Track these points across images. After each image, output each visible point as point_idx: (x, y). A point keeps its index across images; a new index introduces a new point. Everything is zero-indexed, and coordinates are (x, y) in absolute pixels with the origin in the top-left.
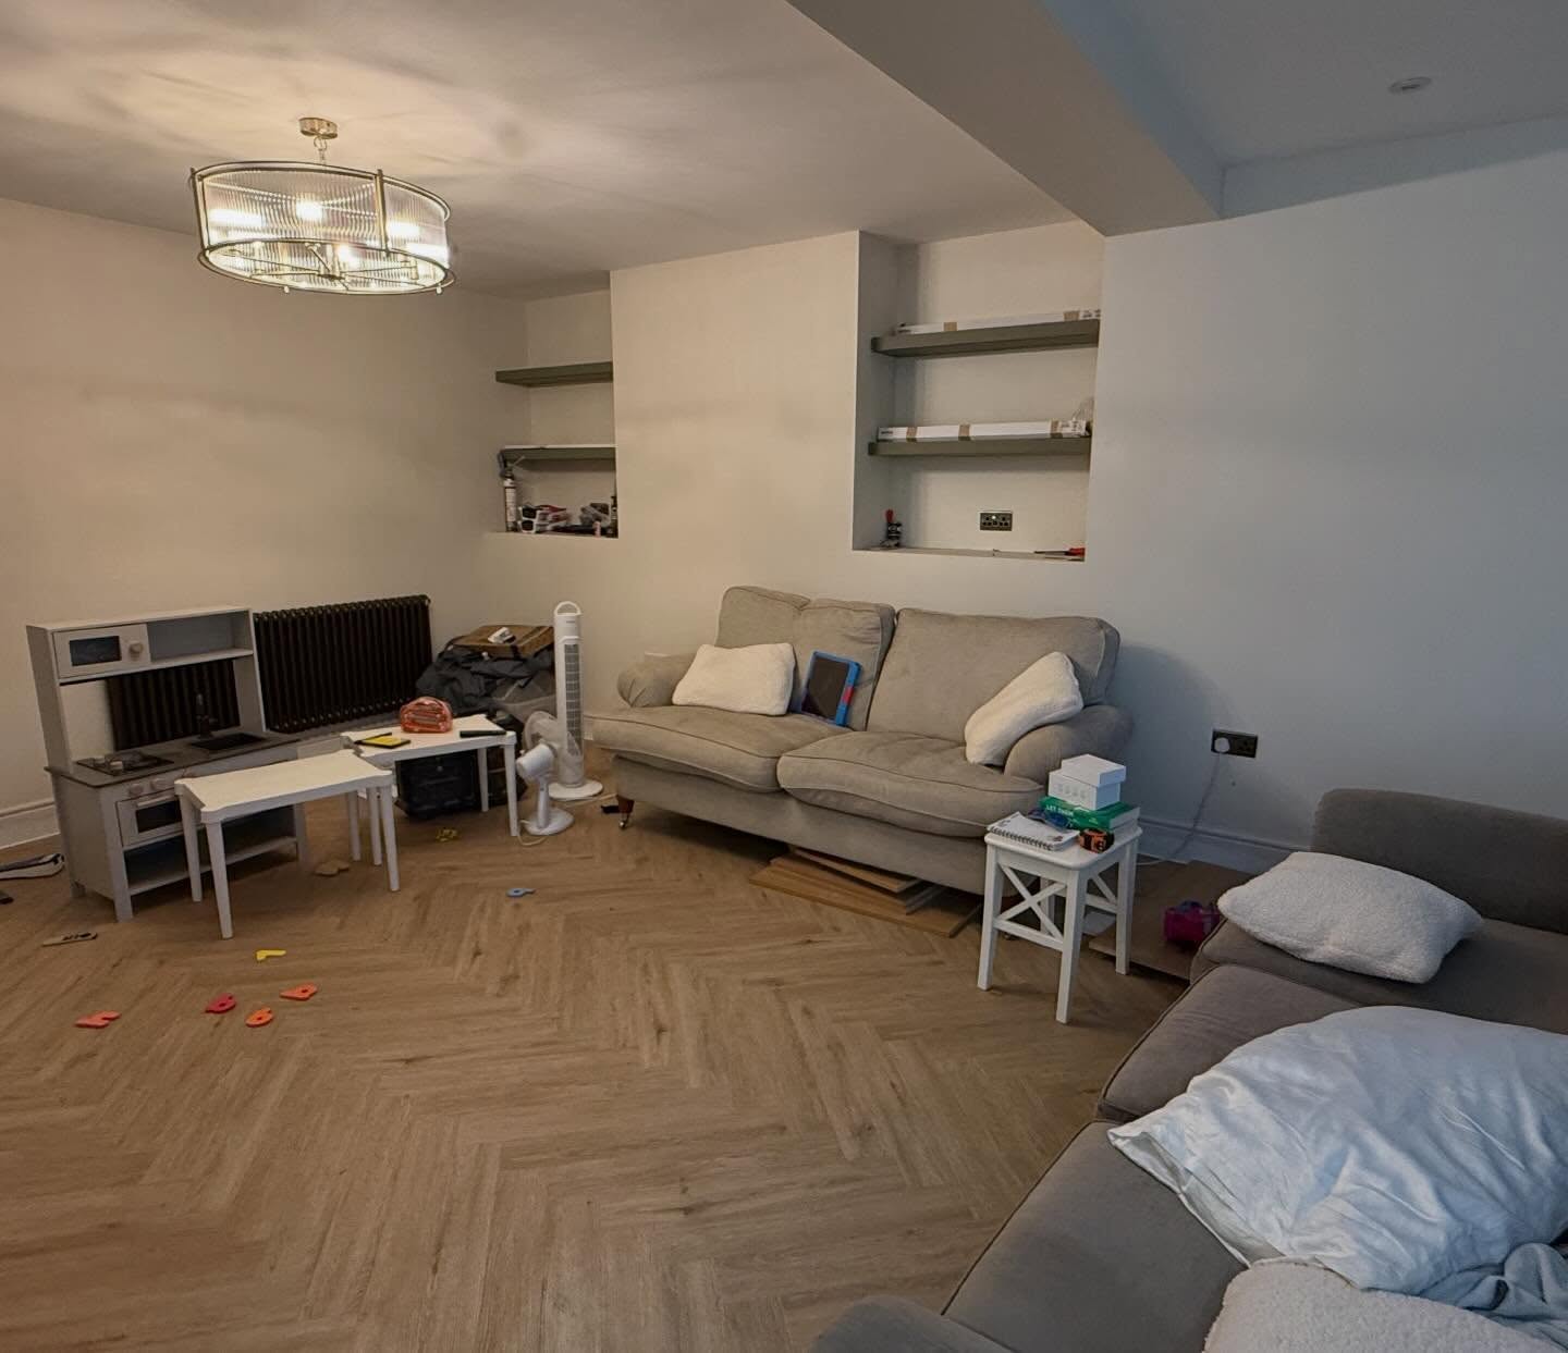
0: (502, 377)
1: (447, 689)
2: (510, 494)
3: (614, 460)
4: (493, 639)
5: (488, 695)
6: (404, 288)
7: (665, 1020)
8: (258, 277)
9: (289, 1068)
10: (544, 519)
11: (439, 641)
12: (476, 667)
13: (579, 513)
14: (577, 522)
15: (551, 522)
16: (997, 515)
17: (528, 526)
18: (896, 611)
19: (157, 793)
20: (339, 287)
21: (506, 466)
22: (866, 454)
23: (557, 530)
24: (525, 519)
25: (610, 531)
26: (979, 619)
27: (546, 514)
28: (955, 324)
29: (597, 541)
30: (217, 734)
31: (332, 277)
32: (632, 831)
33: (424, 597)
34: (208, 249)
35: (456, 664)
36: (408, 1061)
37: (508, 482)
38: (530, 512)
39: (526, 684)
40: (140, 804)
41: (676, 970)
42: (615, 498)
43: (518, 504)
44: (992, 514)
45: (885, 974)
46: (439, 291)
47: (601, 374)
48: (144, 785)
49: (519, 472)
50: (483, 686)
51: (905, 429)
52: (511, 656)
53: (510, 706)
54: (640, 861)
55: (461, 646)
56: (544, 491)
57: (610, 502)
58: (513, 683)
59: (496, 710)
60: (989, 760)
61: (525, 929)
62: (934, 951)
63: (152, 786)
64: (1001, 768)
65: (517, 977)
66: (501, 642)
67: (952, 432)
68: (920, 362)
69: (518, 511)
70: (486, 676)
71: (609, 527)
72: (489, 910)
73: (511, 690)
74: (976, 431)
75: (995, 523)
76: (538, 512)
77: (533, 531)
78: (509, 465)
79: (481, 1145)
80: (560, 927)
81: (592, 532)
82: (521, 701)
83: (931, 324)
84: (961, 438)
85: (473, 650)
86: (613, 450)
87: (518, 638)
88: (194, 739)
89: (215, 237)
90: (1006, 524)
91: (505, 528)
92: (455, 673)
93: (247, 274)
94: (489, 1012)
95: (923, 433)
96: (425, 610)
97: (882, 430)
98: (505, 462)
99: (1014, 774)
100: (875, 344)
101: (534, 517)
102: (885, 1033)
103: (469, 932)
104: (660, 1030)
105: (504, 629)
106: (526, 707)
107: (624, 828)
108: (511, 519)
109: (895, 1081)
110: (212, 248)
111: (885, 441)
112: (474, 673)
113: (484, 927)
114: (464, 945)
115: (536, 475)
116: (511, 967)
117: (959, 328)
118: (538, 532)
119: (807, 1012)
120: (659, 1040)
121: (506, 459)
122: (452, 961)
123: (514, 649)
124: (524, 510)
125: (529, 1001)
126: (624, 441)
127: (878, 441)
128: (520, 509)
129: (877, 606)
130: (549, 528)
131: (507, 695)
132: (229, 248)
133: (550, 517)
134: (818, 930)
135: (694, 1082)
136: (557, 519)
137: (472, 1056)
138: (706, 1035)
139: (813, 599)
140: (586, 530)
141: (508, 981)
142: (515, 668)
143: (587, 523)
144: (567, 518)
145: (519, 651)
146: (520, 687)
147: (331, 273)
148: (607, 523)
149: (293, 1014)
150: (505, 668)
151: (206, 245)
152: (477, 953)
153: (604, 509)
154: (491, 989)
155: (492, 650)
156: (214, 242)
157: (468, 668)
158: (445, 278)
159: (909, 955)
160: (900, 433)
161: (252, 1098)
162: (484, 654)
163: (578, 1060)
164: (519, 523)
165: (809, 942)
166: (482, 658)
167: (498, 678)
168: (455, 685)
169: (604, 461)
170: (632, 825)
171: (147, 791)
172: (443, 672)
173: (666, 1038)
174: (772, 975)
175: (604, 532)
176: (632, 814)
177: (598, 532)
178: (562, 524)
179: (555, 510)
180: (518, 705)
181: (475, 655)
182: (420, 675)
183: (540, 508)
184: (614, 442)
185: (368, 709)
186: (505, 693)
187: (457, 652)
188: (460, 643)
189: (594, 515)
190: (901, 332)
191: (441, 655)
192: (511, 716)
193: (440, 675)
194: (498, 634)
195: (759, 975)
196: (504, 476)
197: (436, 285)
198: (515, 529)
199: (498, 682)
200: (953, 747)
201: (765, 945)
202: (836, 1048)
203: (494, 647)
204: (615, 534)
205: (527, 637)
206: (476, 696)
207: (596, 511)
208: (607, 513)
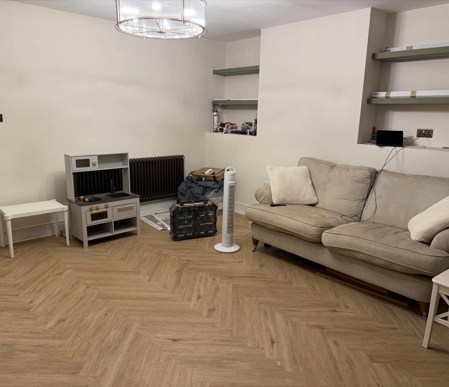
0: (216, 72)
1: (189, 190)
2: (216, 118)
3: (257, 105)
4: (207, 173)
5: (203, 194)
6: (187, 36)
7: (274, 337)
8: (135, 34)
9: (131, 336)
10: (228, 128)
11: (187, 173)
12: (200, 183)
13: (241, 126)
14: (240, 129)
15: (230, 129)
16: (426, 131)
17: (221, 130)
18: (377, 170)
19: (97, 209)
20: (163, 37)
21: (215, 107)
22: (367, 104)
23: (232, 132)
24: (221, 128)
25: (253, 133)
26: (417, 177)
27: (228, 126)
28: (412, 47)
29: (248, 137)
30: (116, 192)
31: (162, 32)
32: (257, 252)
33: (183, 156)
34: (120, 23)
35: (193, 182)
36: (174, 340)
37: (215, 114)
38: (223, 125)
39: (217, 191)
40: (92, 212)
41: (278, 316)
42: (256, 120)
43: (218, 122)
44: (423, 130)
45: (371, 330)
46: (200, 37)
47: (255, 70)
48: (94, 206)
49: (219, 109)
50: (202, 190)
51: (385, 93)
52: (213, 180)
53: (211, 199)
54: (261, 266)
55: (195, 175)
56: (229, 117)
57: (253, 122)
58: (213, 190)
59: (208, 201)
60: (422, 240)
61: (217, 289)
62: (393, 323)
63: (96, 207)
64: (429, 244)
65: (215, 310)
66: (209, 174)
67: (408, 94)
68: (393, 64)
69: (218, 124)
70: (203, 187)
71: (253, 132)
72: (203, 280)
73: (212, 193)
74: (419, 94)
75: (424, 134)
76: (226, 125)
77: (224, 132)
78: (216, 107)
79: (202, 382)
80: (230, 290)
81: (246, 134)
82: (215, 197)
83: (400, 47)
84: (412, 97)
85: (199, 177)
86: (257, 101)
87: (216, 173)
88: (109, 193)
89: (122, 19)
90: (430, 135)
91: (213, 131)
92: (192, 185)
93: (132, 33)
94: (204, 324)
95: (393, 94)
96: (183, 160)
97: (375, 93)
98: (214, 105)
99: (436, 248)
100: (374, 56)
101: (224, 127)
102: (372, 358)
103: (196, 288)
104: (273, 342)
105: (211, 169)
106: (217, 200)
107: (254, 251)
108: (215, 127)
109: (379, 383)
110: (121, 22)
111: (375, 97)
112: (199, 185)
113: (202, 286)
114: (195, 293)
115: (225, 111)
116: (212, 305)
117: (414, 49)
118: (225, 133)
119: (336, 343)
120: (272, 346)
121: (215, 104)
122: (189, 300)
123: (214, 177)
124: (220, 124)
125: (219, 321)
126: (262, 98)
127: (372, 98)
128: (219, 124)
129: (369, 168)
130: (229, 131)
131: (210, 195)
132: (126, 22)
133: (230, 127)
134: (339, 306)
135: (288, 368)
136: (233, 128)
137: (198, 342)
138: (292, 347)
139: (338, 164)
140: (243, 132)
141: (211, 311)
142: (214, 185)
143: (244, 130)
144: (236, 128)
145: (216, 178)
146: (216, 192)
147: (161, 31)
148: (252, 129)
149: (132, 314)
150: (210, 184)
151: (119, 21)
152: (199, 298)
153: (251, 124)
154: (205, 313)
155: (206, 177)
156: (121, 20)
157: (198, 183)
158: (203, 32)
159: (381, 323)
160: (382, 94)
161: (117, 347)
162: (203, 178)
163: (239, 350)
164: (218, 129)
165: (335, 311)
166: (202, 180)
167: (208, 188)
168: (192, 190)
169: (253, 105)
170: (257, 250)
171: (95, 208)
172: (188, 184)
173: (275, 345)
174: (319, 324)
175: (251, 134)
176: (258, 246)
177: (248, 133)
178: (234, 130)
179: (232, 124)
180: (214, 199)
181: (200, 179)
182: (180, 184)
183: (227, 123)
184: (257, 97)
185: (161, 197)
186: (209, 194)
187: (193, 177)
188: (194, 174)
189: (247, 127)
190: (385, 51)
191: (187, 177)
192: (213, 203)
193: (187, 186)
194: (208, 171)
195: (314, 323)
196: (213, 111)
197: (199, 35)
198: (216, 132)
199: (208, 189)
200: (403, 232)
201: (315, 310)
202: (350, 362)
203: (207, 176)
204: (255, 134)
205: (219, 173)
206: (199, 194)
207: (247, 125)
208: (252, 126)
